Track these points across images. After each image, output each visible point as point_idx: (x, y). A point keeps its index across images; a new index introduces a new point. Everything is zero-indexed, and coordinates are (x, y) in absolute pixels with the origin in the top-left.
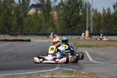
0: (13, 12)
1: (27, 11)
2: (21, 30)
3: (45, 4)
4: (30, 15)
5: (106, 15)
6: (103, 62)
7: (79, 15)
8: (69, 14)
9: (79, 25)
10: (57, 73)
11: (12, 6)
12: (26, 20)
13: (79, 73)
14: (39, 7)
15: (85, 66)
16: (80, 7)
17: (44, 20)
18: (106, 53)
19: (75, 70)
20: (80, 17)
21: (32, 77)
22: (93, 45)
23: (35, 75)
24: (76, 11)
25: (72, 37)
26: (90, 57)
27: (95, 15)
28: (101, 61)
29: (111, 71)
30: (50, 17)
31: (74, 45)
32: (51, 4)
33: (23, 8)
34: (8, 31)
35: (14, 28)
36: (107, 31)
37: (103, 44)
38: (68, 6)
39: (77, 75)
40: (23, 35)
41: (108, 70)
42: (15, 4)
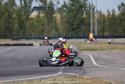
0: (14, 16)
1: (29, 14)
2: (23, 34)
3: (47, 6)
4: (32, 19)
5: (110, 17)
6: (107, 65)
7: (83, 17)
8: (73, 16)
9: (83, 28)
10: (59, 78)
11: (14, 9)
12: (28, 23)
13: (82, 77)
15: (88, 71)
16: (83, 9)
17: (46, 23)
18: (111, 57)
19: (78, 75)
20: (84, 19)
21: (33, 83)
22: (98, 48)
23: (36, 80)
24: (79, 13)
25: (75, 41)
26: (94, 61)
27: (99, 17)
28: (105, 65)
29: (115, 75)
30: (53, 20)
31: (78, 48)
32: (53, 6)
33: (25, 11)
34: (9, 36)
35: (16, 31)
36: (112, 33)
37: (108, 47)
38: (71, 8)
39: (80, 80)
40: (25, 39)
41: (112, 74)
42: (16, 7)
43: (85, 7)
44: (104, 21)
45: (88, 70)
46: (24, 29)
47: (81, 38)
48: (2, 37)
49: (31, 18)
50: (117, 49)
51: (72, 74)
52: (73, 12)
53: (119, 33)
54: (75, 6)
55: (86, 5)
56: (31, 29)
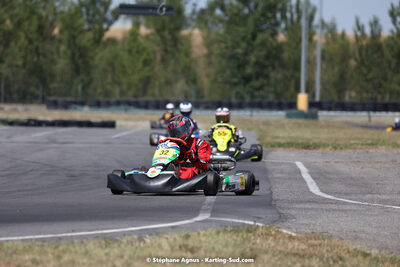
0: (56, 31)
1: (105, 26)
2: (84, 88)
3: (164, 3)
4: (113, 41)
5: (364, 43)
6: (353, 197)
7: (275, 40)
8: (244, 39)
9: (276, 75)
10: (202, 233)
11: (55, 9)
12: (100, 57)
13: (273, 233)
14: (144, 14)
15: (293, 212)
16: (278, 15)
17: (159, 58)
18: (365, 170)
19: (260, 225)
20: (280, 48)
21: (119, 246)
22: (323, 141)
23: (129, 238)
24: (264, 27)
25: (251, 115)
26: (312, 180)
27: (327, 43)
28: (347, 194)
29: (379, 227)
30: (179, 47)
31: (258, 139)
32: (182, 3)
33: (90, 18)
34: (40, 94)
35: (62, 81)
36: (370, 95)
37: (355, 139)
38: (240, 10)
39: (269, 241)
40: (91, 106)
41: (371, 225)
42: (63, 4)
43: (283, 11)
44: (345, 56)
45: (293, 208)
46: (89, 74)
47: (270, 106)
48: (15, 96)
49: (109, 39)
50: (384, 147)
51: (241, 221)
52: (245, 25)
53: (391, 93)
54: (252, 5)
55: (288, 4)
56: (110, 76)
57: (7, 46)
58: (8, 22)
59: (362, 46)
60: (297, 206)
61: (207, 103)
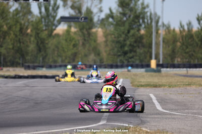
1: (54, 27)
2: (43, 59)
3: (83, 16)
4: (58, 35)
5: (184, 34)
6: (179, 111)
7: (140, 33)
8: (123, 33)
9: (140, 51)
11: (28, 20)
12: (51, 43)
13: (138, 130)
14: (73, 22)
15: (148, 119)
16: (141, 21)
17: (81, 43)
18: (185, 97)
19: (132, 126)
20: (141, 37)
22: (164, 84)
24: (134, 26)
26: (158, 103)
27: (166, 34)
28: (175, 110)
29: (192, 126)
30: (91, 37)
31: (131, 83)
32: (93, 15)
33: (46, 24)
34: (21, 62)
35: (32, 55)
36: (187, 60)
37: (180, 82)
38: (121, 19)
40: (47, 68)
41: (187, 125)
42: (32, 17)
43: (143, 18)
44: (175, 41)
45: (148, 118)
46: (45, 51)
47: (137, 66)
48: (9, 64)
49: (55, 34)
50: (194, 86)
51: (122, 124)
52: (124, 26)
53: (198, 59)
54: (128, 16)
55: (146, 15)
56: (56, 52)
57: (4, 38)
58: (5, 27)
59: (183, 35)
60: (150, 116)
61: (105, 65)
